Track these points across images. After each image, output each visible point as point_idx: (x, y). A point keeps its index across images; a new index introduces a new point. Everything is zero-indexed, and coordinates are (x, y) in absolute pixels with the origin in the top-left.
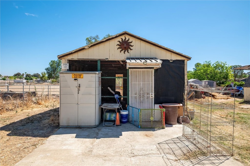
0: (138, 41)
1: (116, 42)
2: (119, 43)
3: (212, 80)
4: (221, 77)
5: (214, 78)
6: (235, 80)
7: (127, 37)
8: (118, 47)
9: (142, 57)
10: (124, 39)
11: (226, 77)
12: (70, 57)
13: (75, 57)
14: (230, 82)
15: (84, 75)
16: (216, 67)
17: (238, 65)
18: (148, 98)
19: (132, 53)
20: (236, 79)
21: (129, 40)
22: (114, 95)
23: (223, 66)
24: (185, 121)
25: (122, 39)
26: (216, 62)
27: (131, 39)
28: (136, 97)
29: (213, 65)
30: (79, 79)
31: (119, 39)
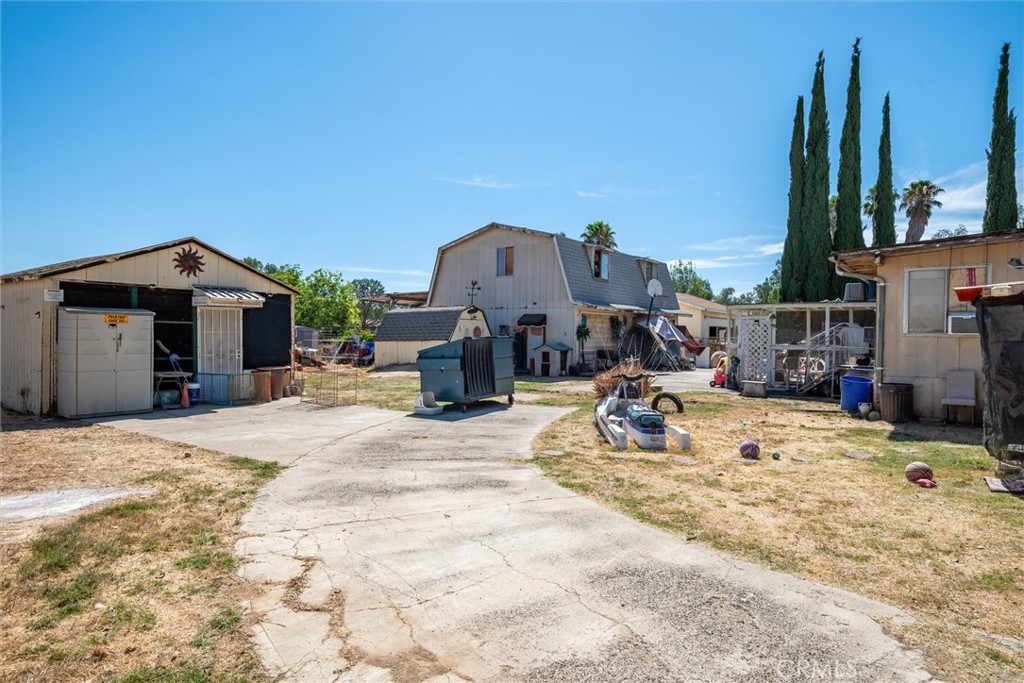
0: (215, 257)
1: (172, 254)
2: (177, 257)
3: (306, 324)
4: (328, 316)
5: (312, 319)
6: (365, 327)
7: (194, 248)
8: (176, 263)
9: (221, 285)
10: (187, 249)
11: (342, 318)
12: (67, 277)
13: (79, 277)
14: (351, 331)
15: (130, 317)
16: (315, 285)
17: (372, 280)
18: (231, 358)
19: (204, 277)
20: (368, 322)
21: (197, 252)
22: (168, 356)
23: (335, 285)
24: (294, 393)
25: (184, 250)
26: (316, 272)
27: (201, 252)
28: (210, 359)
29: (307, 279)
30: (119, 325)
31: (179, 249)
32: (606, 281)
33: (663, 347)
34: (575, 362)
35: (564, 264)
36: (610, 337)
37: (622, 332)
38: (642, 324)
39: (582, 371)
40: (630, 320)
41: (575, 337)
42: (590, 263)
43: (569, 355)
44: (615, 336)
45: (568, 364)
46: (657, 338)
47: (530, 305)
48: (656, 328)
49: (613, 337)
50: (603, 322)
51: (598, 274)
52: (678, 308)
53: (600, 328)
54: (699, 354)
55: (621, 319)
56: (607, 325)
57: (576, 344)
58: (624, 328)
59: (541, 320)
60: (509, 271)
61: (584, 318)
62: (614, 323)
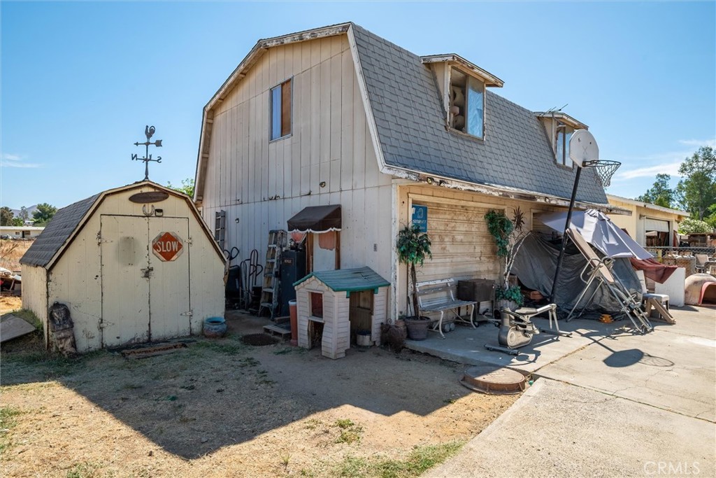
32: (479, 141)
33: (606, 274)
34: (394, 317)
35: (369, 86)
36: (488, 250)
37: (513, 242)
38: (556, 225)
39: (409, 337)
40: (528, 218)
41: (395, 255)
42: (441, 100)
43: (379, 298)
44: (498, 250)
45: (378, 318)
46: (592, 255)
47: (315, 188)
48: (585, 233)
49: (494, 252)
50: (470, 222)
51: (460, 126)
52: (607, 203)
53: (467, 233)
54: (662, 279)
55: (510, 216)
56: (480, 227)
57: (396, 271)
58: (516, 233)
59: (331, 218)
60: (286, 128)
61: (421, 210)
62: (496, 223)
